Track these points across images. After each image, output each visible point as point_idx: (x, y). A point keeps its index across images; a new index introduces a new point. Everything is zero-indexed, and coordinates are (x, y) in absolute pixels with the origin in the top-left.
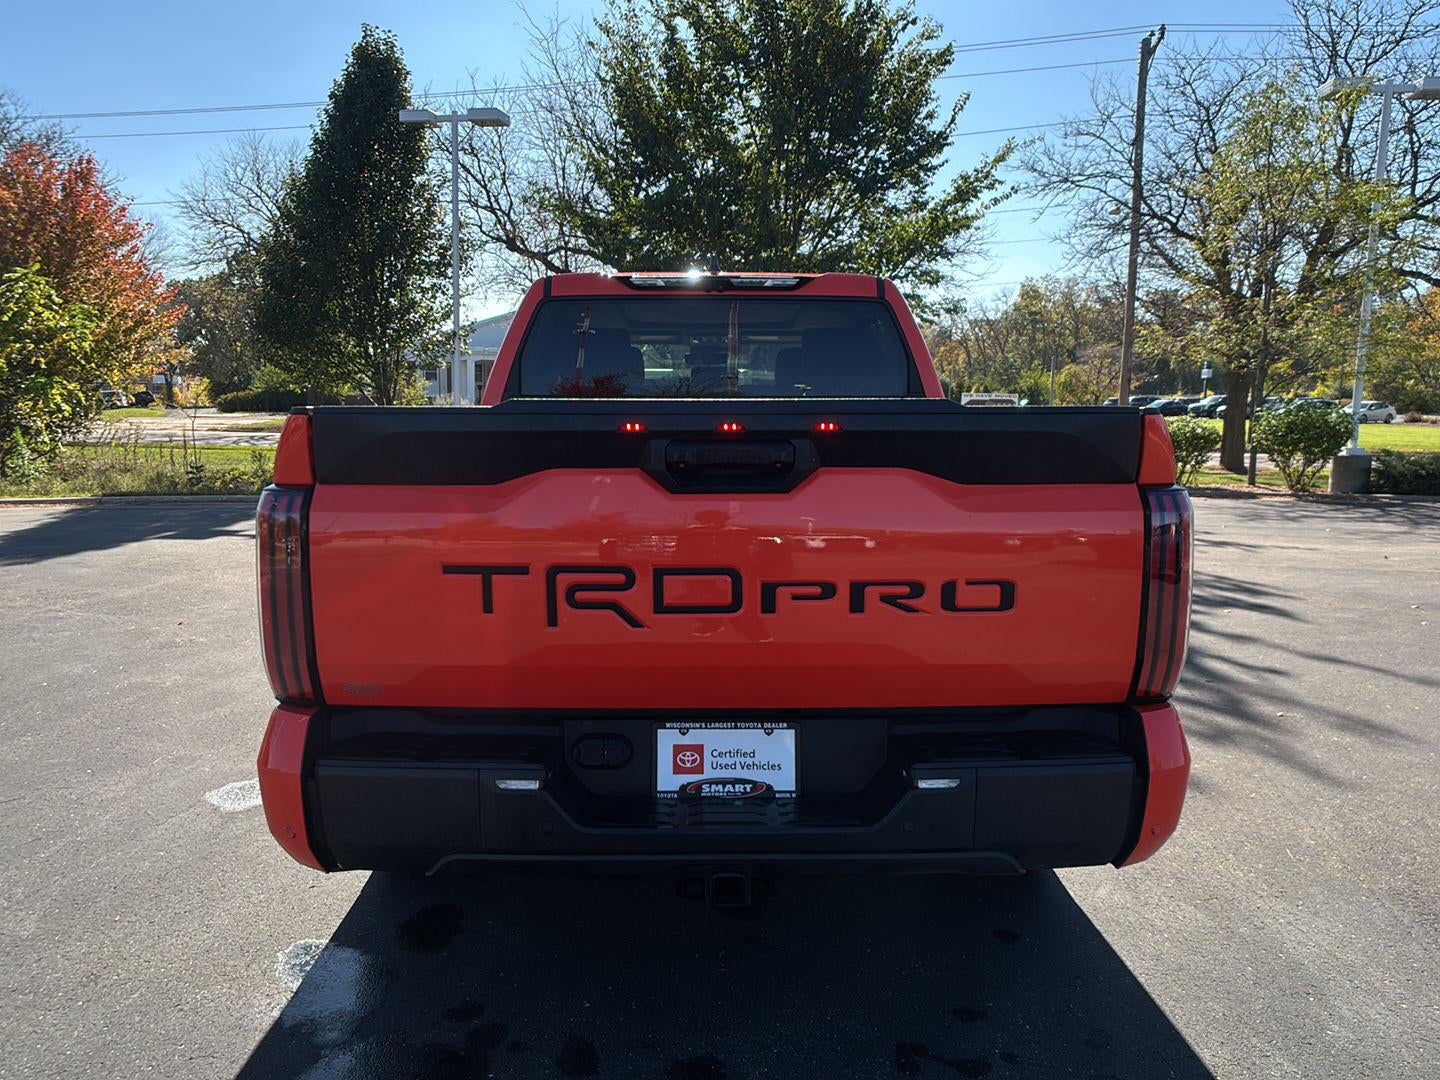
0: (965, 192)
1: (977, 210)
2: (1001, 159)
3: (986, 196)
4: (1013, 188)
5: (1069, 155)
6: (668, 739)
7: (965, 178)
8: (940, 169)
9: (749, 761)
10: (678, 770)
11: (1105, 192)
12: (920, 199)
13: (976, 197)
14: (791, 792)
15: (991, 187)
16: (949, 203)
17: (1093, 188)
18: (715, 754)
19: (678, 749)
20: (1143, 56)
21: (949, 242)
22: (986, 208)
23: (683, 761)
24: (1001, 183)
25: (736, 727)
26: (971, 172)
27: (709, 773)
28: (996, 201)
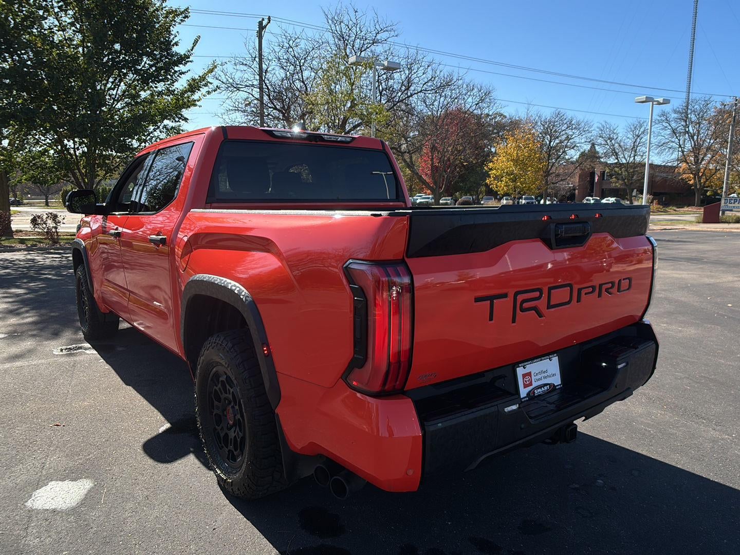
0: (194, 86)
1: (200, 97)
2: (211, 71)
3: (204, 90)
4: (217, 86)
5: (234, 74)
6: (520, 371)
7: (194, 80)
8: (186, 74)
9: (546, 374)
10: (525, 386)
11: (252, 94)
12: (170, 89)
13: (199, 90)
14: (560, 385)
15: (206, 85)
16: (186, 92)
17: (246, 92)
18: (535, 374)
19: (524, 376)
20: (259, 30)
21: (185, 112)
22: (204, 96)
23: (526, 381)
24: (211, 83)
25: (541, 360)
26: (197, 77)
27: (535, 384)
28: (209, 93)
